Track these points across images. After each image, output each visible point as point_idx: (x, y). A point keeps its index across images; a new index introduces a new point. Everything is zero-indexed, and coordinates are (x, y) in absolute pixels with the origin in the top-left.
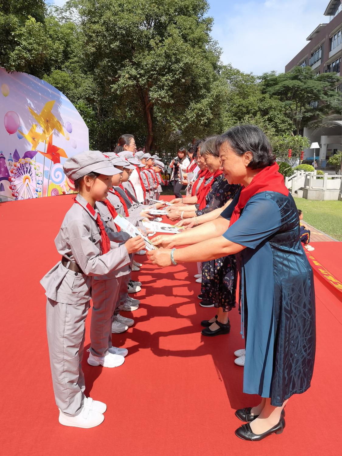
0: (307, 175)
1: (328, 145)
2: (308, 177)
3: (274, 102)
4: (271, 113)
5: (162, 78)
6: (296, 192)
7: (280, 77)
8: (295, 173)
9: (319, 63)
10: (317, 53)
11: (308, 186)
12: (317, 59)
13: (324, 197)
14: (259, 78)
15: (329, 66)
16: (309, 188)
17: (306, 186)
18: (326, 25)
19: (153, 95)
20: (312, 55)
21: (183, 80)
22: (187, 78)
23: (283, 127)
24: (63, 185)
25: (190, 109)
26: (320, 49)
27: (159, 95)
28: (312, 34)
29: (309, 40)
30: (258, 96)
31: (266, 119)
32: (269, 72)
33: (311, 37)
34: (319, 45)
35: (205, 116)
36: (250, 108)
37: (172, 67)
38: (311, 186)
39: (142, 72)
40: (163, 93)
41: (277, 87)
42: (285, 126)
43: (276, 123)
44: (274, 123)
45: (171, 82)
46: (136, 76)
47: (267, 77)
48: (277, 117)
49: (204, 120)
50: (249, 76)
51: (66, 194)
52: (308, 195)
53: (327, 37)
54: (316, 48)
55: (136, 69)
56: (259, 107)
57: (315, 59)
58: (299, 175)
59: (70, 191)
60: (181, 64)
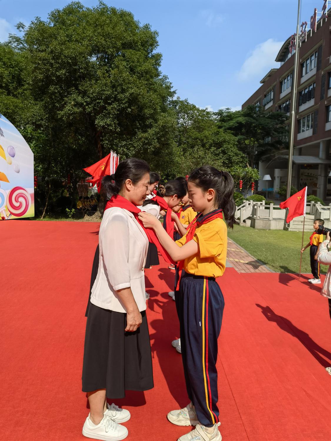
0: (254, 205)
1: (281, 178)
2: (256, 207)
3: (229, 136)
4: (225, 146)
5: (108, 106)
6: (244, 221)
7: (235, 114)
8: (244, 203)
9: (271, 104)
10: (269, 95)
11: (255, 215)
12: (269, 100)
13: (270, 226)
14: (215, 114)
15: (280, 107)
16: (257, 218)
17: (254, 216)
18: (276, 70)
19: (100, 122)
20: (265, 96)
21: (129, 110)
22: (133, 108)
23: (236, 159)
24: (3, 210)
25: (137, 138)
26: (272, 91)
27: (105, 123)
28: (265, 78)
29: (262, 83)
30: (213, 130)
31: (220, 152)
32: (224, 109)
33: (264, 80)
34: (271, 87)
35: (152, 144)
36: (205, 141)
37: (118, 97)
38: (258, 216)
39: (88, 100)
40: (108, 121)
41: (232, 123)
42: (238, 158)
43: (230, 155)
44: (227, 156)
45: (117, 111)
46: (82, 104)
47: (222, 114)
48: (230, 150)
49: (151, 149)
50: (204, 111)
51: (5, 220)
52: (256, 224)
53: (278, 80)
54: (269, 89)
55: (83, 97)
56: (214, 141)
57: (268, 100)
58: (247, 204)
59: (10, 217)
60: (127, 94)
